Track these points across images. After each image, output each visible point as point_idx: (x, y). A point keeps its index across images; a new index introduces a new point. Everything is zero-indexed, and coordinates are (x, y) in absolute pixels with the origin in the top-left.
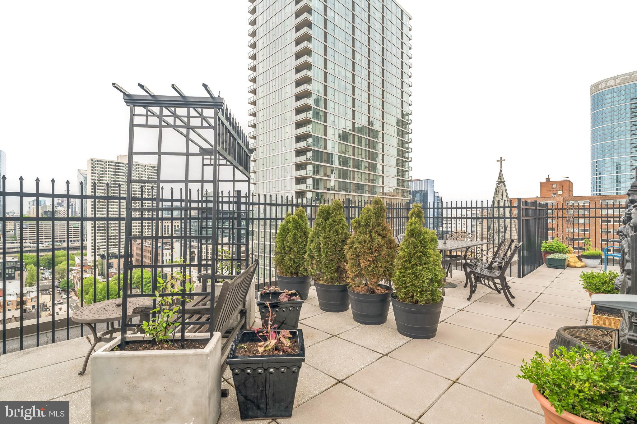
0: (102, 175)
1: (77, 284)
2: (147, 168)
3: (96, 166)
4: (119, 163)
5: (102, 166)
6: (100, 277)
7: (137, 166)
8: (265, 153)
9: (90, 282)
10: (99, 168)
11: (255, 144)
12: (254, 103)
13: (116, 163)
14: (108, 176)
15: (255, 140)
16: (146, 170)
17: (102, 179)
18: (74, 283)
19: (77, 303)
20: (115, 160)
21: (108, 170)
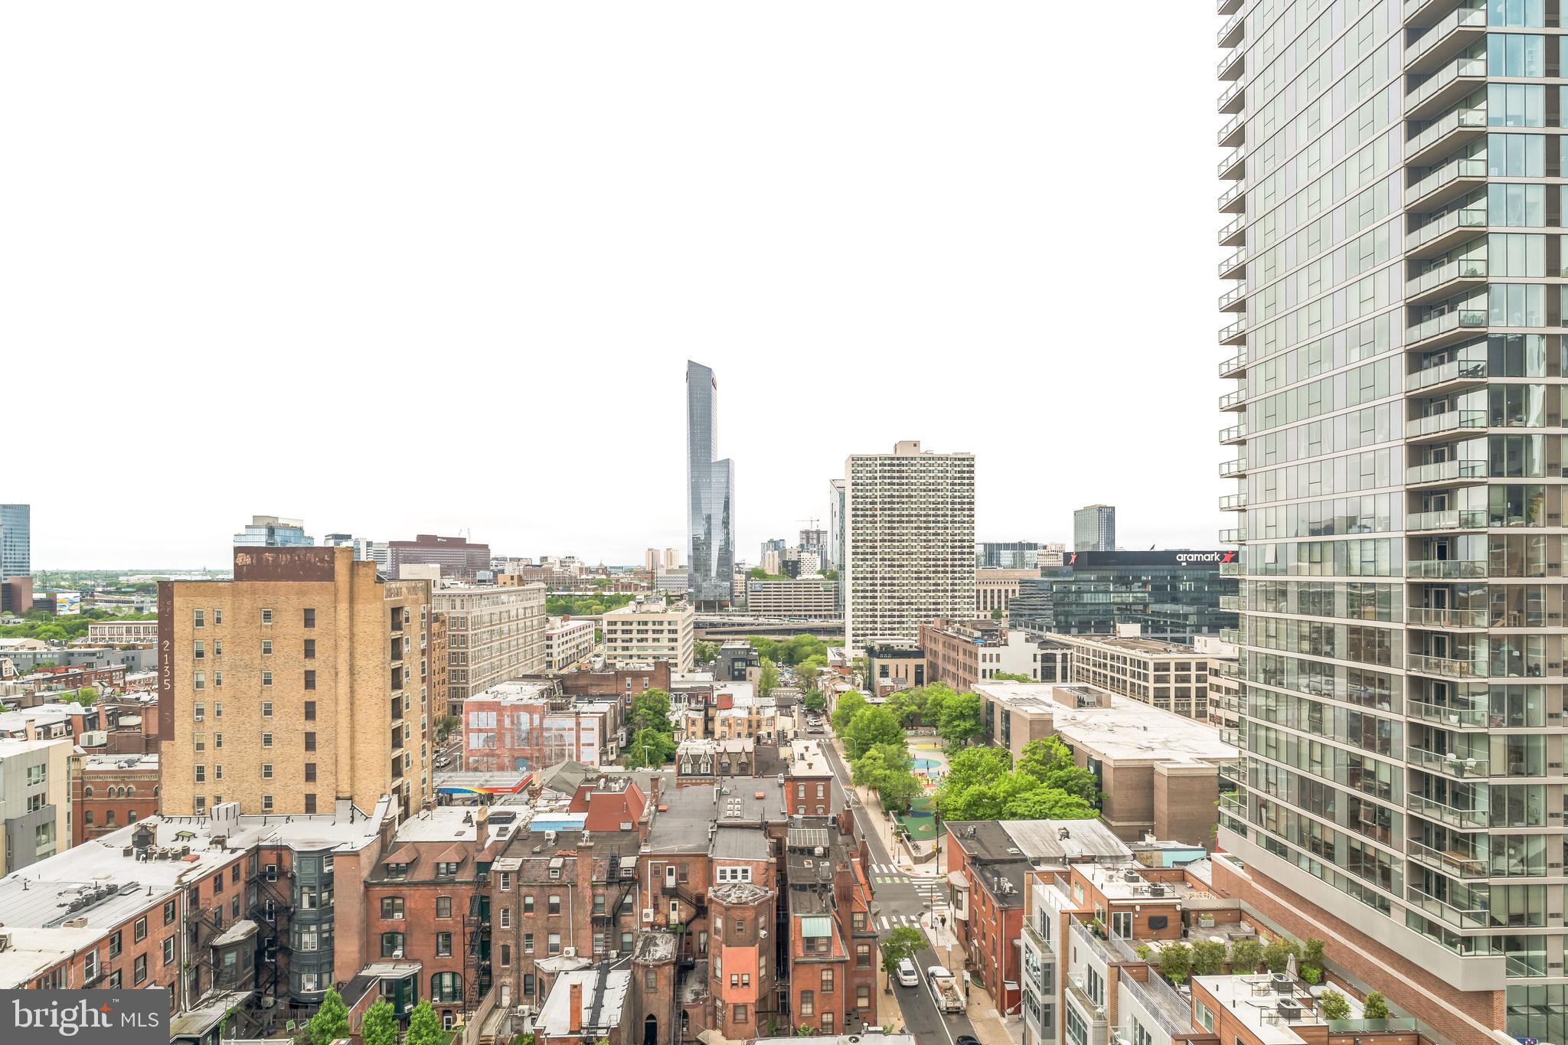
0: (869, 487)
1: (831, 700)
2: (949, 462)
3: (860, 469)
4: (898, 459)
5: (869, 469)
6: (867, 692)
7: (931, 462)
8: (1281, 381)
9: (851, 701)
10: (864, 472)
11: (1243, 358)
12: (1239, 239)
13: (892, 459)
14: (878, 487)
15: (1244, 349)
16: (949, 469)
17: (868, 494)
18: (825, 699)
19: (830, 739)
20: (890, 452)
21: (878, 475)
